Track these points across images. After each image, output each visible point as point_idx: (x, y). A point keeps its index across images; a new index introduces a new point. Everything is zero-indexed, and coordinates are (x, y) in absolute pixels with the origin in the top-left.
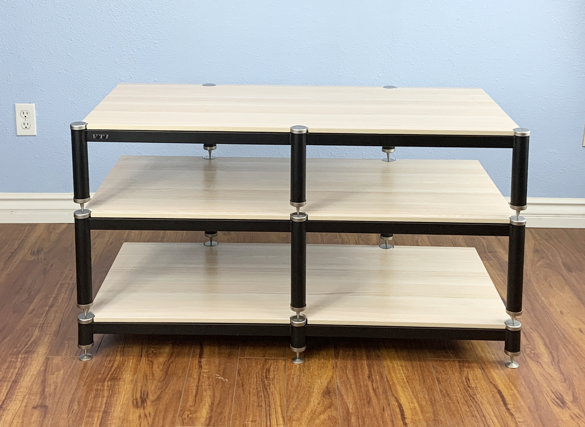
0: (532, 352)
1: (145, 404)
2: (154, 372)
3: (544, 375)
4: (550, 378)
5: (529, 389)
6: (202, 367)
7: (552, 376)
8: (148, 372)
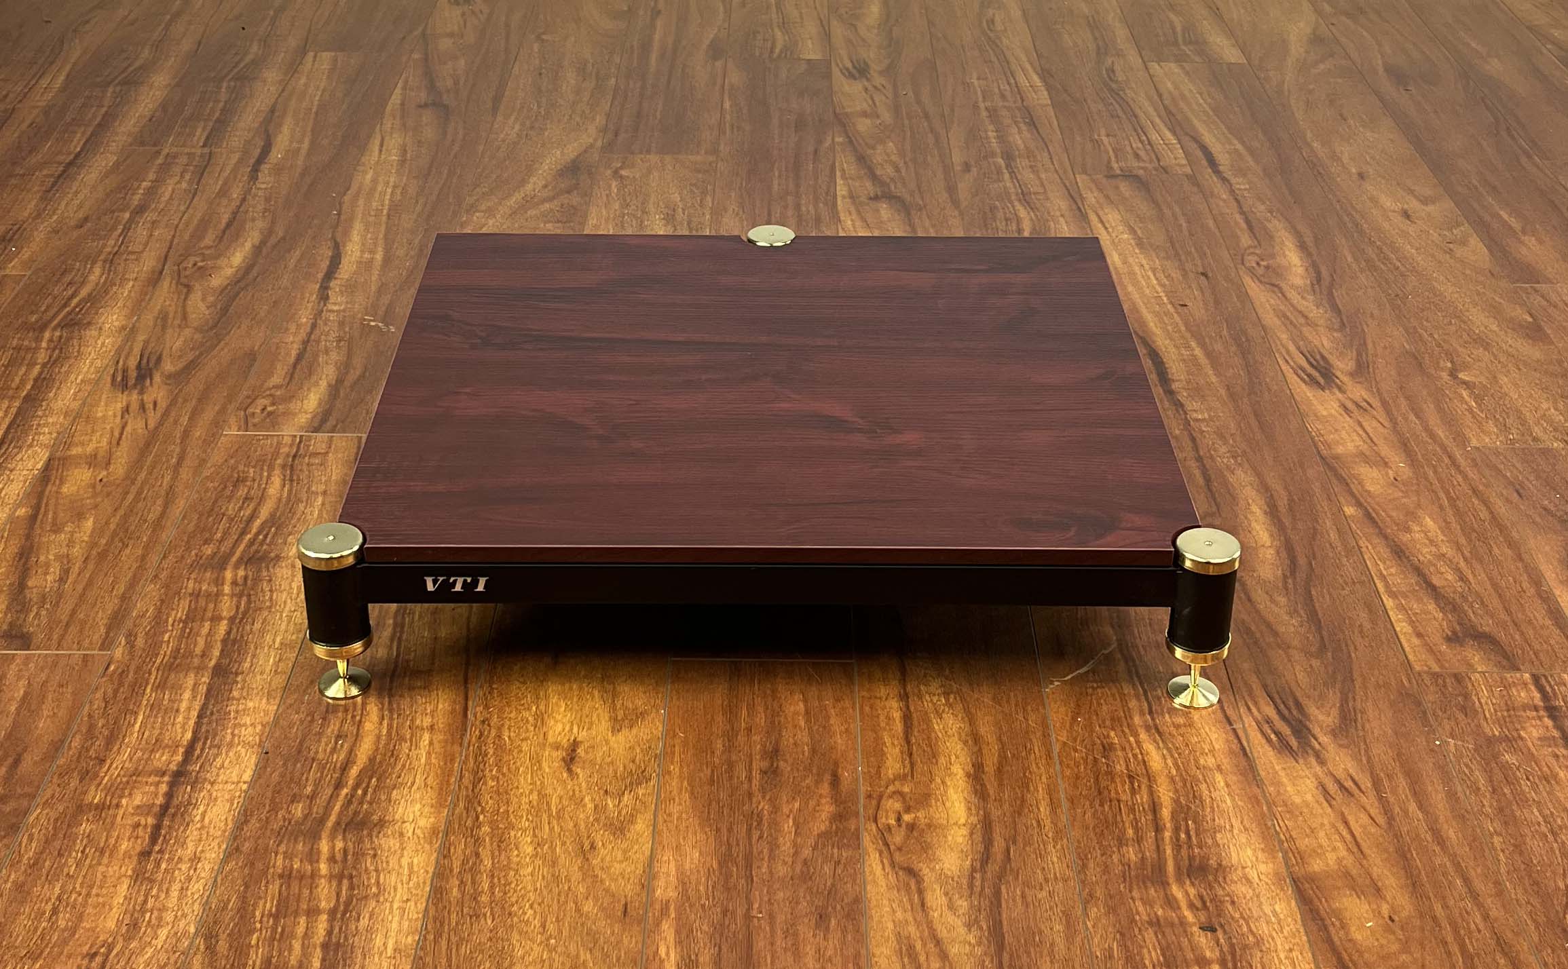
0: (1262, 263)
1: (148, 381)
2: (190, 309)
3: (1285, 316)
4: (1302, 321)
5: (1239, 345)
6: (327, 298)
7: (1306, 317)
8: (172, 310)
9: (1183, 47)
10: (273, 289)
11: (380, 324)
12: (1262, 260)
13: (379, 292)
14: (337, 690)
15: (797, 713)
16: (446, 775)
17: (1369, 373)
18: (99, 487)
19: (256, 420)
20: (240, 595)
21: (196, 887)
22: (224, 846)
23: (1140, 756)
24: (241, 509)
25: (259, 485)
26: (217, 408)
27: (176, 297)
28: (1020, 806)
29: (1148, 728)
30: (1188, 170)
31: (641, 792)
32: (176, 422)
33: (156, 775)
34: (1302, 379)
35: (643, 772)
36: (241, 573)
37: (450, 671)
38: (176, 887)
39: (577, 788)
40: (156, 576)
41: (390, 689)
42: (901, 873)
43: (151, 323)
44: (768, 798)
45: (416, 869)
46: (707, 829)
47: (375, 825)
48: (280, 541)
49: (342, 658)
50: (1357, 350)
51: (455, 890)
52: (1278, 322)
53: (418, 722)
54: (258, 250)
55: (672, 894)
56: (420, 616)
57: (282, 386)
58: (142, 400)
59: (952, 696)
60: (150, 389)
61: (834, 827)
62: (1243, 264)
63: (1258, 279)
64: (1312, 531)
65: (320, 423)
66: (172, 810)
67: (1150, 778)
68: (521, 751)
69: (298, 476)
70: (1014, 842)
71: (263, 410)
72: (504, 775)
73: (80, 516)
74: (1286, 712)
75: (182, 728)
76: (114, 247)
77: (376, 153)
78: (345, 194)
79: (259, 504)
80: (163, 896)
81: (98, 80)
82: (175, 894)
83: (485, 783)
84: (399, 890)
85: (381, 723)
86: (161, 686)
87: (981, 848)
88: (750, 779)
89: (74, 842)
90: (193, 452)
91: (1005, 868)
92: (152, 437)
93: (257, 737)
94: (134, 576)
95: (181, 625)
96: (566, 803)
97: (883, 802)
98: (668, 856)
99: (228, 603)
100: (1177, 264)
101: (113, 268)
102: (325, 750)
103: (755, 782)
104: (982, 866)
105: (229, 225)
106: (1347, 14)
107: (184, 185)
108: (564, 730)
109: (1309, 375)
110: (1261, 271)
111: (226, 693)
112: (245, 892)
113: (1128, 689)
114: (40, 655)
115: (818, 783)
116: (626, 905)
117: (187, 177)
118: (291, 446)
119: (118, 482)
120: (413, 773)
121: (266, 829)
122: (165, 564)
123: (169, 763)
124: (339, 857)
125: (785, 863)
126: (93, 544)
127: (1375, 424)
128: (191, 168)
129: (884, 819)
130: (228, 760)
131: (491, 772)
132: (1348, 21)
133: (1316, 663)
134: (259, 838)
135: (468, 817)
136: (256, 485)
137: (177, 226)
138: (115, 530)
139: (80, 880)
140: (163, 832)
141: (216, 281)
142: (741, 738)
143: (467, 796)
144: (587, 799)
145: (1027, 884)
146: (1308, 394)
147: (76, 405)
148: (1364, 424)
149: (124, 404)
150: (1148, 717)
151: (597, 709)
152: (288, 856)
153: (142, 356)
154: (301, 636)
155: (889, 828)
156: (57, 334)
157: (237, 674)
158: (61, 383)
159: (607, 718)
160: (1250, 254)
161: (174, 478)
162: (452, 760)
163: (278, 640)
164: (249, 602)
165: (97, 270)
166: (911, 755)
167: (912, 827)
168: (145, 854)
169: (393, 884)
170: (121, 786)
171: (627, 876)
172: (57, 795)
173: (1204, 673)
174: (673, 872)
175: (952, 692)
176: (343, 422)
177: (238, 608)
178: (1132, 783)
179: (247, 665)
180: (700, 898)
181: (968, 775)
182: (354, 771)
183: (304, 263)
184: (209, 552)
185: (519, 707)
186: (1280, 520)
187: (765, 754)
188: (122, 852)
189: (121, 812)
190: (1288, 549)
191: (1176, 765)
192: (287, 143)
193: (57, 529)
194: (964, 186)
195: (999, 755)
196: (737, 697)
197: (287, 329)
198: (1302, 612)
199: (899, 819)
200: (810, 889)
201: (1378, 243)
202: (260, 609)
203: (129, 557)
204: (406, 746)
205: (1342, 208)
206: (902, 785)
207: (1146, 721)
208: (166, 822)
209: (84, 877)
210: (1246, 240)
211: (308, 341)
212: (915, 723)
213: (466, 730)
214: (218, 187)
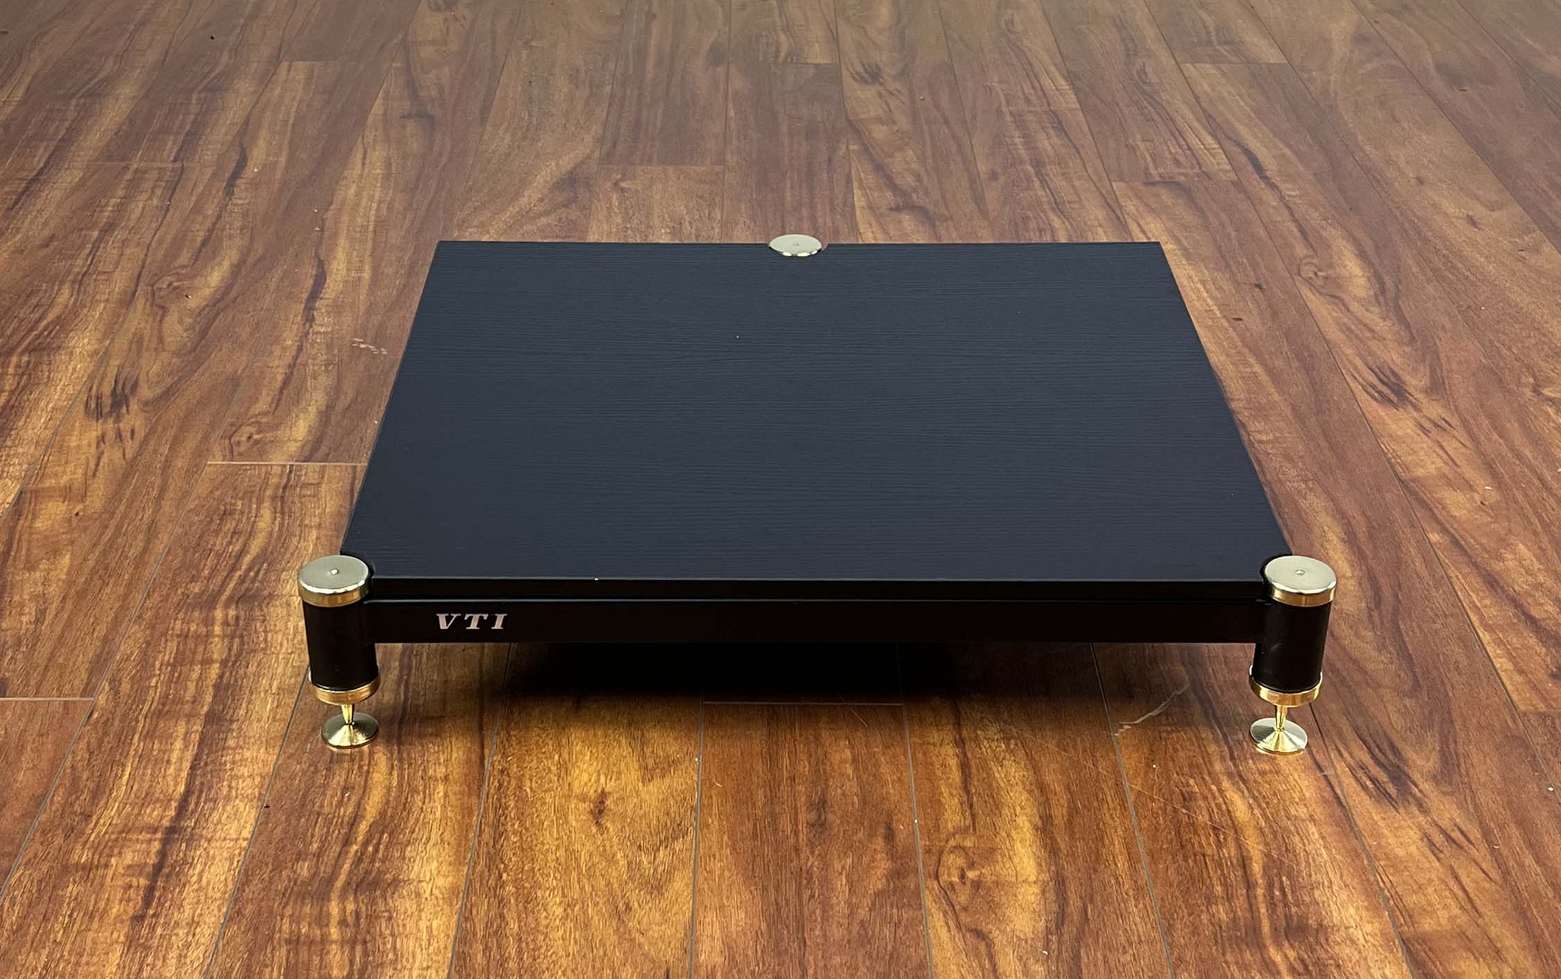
9: (1221, 49)
10: (254, 310)
11: (371, 347)
12: (1320, 270)
13: (370, 310)
14: (341, 737)
15: (843, 761)
16: (464, 829)
17: (1445, 389)
18: (74, 524)
19: (242, 449)
20: (232, 637)
21: (195, 954)
22: (224, 910)
23: (1224, 807)
24: (229, 543)
25: (248, 518)
26: (199, 436)
27: (151, 320)
28: (1096, 860)
29: (1230, 776)
30: (1234, 177)
31: (678, 846)
32: (155, 451)
33: (148, 833)
34: (1373, 397)
35: (679, 825)
36: (232, 613)
37: (463, 717)
38: (173, 954)
39: (607, 843)
40: (139, 617)
41: (399, 738)
42: (968, 935)
43: (126, 347)
44: (817, 853)
45: (435, 933)
46: (753, 888)
47: (389, 885)
48: (273, 578)
49: (347, 702)
50: (1430, 365)
51: (479, 956)
52: (1342, 336)
53: (431, 772)
54: (236, 269)
55: (719, 960)
56: (428, 659)
57: (269, 412)
58: (119, 429)
59: (1013, 741)
60: (126, 416)
61: (892, 885)
62: (1299, 275)
63: (1318, 292)
64: (1395, 560)
65: (312, 451)
66: (166, 870)
67: (1236, 828)
68: (545, 803)
69: (290, 509)
70: (1091, 902)
71: (249, 438)
72: (527, 829)
73: (55, 552)
74: (1380, 756)
75: (174, 780)
76: (83, 266)
77: (359, 166)
78: (327, 210)
79: (249, 538)
80: (159, 963)
81: (61, 92)
82: (172, 962)
83: (507, 839)
84: (419, 957)
85: (391, 774)
86: (149, 735)
87: (1055, 907)
88: (796, 834)
89: (61, 906)
90: (176, 482)
91: (1084, 930)
92: (131, 467)
93: (257, 790)
94: (116, 618)
95: (169, 669)
96: (596, 859)
97: (944, 858)
98: (711, 917)
99: (219, 646)
100: (1228, 275)
101: (82, 289)
102: (331, 804)
103: (803, 837)
104: (1057, 928)
105: (204, 243)
106: (1394, 13)
107: (155, 202)
108: (590, 780)
109: (1380, 392)
110: (1319, 282)
111: (221, 743)
112: (249, 959)
113: (1206, 733)
114: (16, 702)
115: (871, 836)
116: (668, 971)
117: (159, 192)
118: (281, 476)
119: (97, 516)
120: (428, 827)
121: (270, 890)
122: (149, 604)
123: (161, 819)
124: (350, 920)
125: (840, 925)
126: (70, 583)
127: (1456, 444)
128: (163, 184)
129: (946, 876)
130: (225, 816)
131: (513, 826)
132: (1395, 21)
133: (1407, 702)
134: (262, 900)
135: (490, 875)
136: (244, 520)
137: (150, 244)
138: (94, 567)
139: (68, 947)
140: (157, 894)
141: (193, 302)
142: (785, 789)
143: (488, 853)
144: (619, 856)
145: (1109, 947)
146: (1382, 413)
147: (49, 433)
148: (1445, 444)
149: (99, 433)
150: (1231, 764)
151: (624, 757)
152: (295, 919)
153: (116, 382)
154: (300, 679)
155: (952, 884)
156: (25, 359)
157: (232, 721)
158: (31, 411)
159: (636, 767)
160: (1305, 264)
161: (156, 512)
162: (470, 813)
163: (275, 684)
164: (242, 643)
165: (66, 292)
166: (971, 806)
167: (977, 885)
168: (138, 919)
169: (411, 949)
170: (110, 844)
171: (667, 940)
172: (40, 854)
173: (1290, 717)
174: (717, 934)
175: (1012, 737)
176: (335, 450)
177: (230, 650)
178: (1217, 836)
179: (242, 712)
180: (749, 965)
181: (1036, 828)
182: (363, 827)
183: (286, 282)
184: (197, 590)
185: (540, 756)
186: (1359, 548)
187: (811, 805)
188: (113, 916)
189: (110, 873)
190: (1371, 580)
191: (1264, 815)
192: (264, 157)
193: (31, 567)
194: (992, 196)
195: (1069, 807)
196: (776, 743)
197: (271, 353)
198: (1391, 649)
199: (963, 876)
200: (869, 955)
201: (1444, 251)
202: (255, 651)
203: (110, 596)
204: (418, 799)
205: (1402, 214)
206: (964, 839)
207: (1227, 768)
208: (160, 883)
209: (73, 943)
210: (1301, 250)
211: (295, 365)
212: (974, 770)
213: (483, 781)
214: (192, 203)
